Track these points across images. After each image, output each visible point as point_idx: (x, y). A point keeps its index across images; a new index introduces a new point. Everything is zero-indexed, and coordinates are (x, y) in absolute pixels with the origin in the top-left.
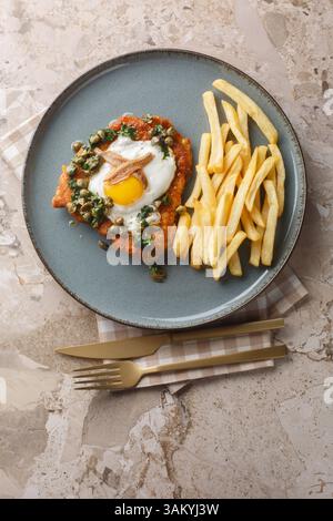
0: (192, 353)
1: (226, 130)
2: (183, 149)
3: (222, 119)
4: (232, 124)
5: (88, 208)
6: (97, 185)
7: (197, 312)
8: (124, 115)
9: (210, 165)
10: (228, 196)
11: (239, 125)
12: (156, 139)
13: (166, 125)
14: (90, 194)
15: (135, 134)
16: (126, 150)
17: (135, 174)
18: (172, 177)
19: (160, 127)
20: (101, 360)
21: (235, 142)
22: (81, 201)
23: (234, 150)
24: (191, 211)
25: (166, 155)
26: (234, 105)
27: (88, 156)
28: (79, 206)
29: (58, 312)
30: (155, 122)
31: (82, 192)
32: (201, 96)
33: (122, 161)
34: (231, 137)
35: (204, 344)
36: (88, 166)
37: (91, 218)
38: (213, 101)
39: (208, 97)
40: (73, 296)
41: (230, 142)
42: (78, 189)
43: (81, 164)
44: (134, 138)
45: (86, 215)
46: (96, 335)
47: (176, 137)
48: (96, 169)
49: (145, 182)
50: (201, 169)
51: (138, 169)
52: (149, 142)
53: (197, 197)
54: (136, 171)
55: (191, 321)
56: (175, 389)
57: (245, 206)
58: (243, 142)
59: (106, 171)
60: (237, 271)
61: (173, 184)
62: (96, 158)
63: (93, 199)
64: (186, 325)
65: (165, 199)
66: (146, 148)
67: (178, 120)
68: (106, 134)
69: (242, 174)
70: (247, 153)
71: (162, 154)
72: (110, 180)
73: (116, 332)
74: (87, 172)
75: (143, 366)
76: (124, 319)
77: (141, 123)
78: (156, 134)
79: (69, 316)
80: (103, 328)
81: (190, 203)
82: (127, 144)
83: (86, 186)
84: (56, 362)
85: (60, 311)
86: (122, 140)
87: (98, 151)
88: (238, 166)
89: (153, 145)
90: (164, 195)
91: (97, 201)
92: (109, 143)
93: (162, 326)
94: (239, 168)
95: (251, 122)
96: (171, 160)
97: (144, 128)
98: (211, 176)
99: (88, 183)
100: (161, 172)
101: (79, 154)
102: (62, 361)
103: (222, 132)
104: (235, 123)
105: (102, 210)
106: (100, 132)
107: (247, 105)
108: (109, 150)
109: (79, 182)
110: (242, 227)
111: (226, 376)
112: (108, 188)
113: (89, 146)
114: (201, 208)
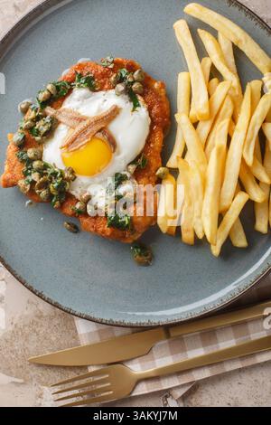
0: (196, 347)
1: (208, 65)
2: (157, 95)
3: (201, 52)
4: (214, 58)
5: (45, 185)
6: (53, 154)
7: (196, 299)
8: (80, 61)
9: (193, 112)
10: (219, 151)
11: (223, 57)
12: (121, 87)
13: (132, 68)
14: (46, 166)
15: (94, 84)
16: (84, 105)
17: (100, 135)
18: (147, 132)
19: (124, 72)
20: (84, 367)
21: (221, 78)
22: (35, 176)
23: (221, 90)
24: (174, 172)
25: (136, 105)
26: (214, 33)
27: (38, 119)
28: (33, 183)
29: (26, 313)
30: (118, 65)
31: (36, 164)
32: (172, 27)
33: (81, 119)
34: (214, 74)
35: (209, 336)
36: (38, 132)
37: (50, 196)
38: (187, 31)
39: (181, 28)
40: (40, 296)
41: (215, 80)
42: (30, 161)
43: (30, 129)
44: (93, 89)
45: (43, 193)
46: (75, 336)
47: (146, 82)
48: (50, 134)
49: (112, 143)
50: (182, 119)
51: (102, 128)
52: (112, 92)
53: (180, 154)
54: (100, 131)
55: (190, 312)
56: (179, 393)
57: (243, 160)
58: (231, 78)
59: (63, 134)
60: (241, 241)
61: (148, 142)
62: (47, 120)
63: (49, 171)
64: (184, 318)
65: (140, 161)
66: (109, 99)
67: (146, 59)
68: (58, 88)
69: (234, 119)
70: (238, 92)
71: (130, 105)
72: (68, 146)
73: (99, 331)
74: (38, 138)
75: (137, 368)
76: (106, 318)
77: (101, 69)
78: (121, 80)
79: (40, 317)
80: (83, 328)
81: (172, 163)
82: (85, 97)
83: (39, 157)
84: (32, 373)
85: (29, 312)
86: (79, 93)
87: (50, 111)
88: (228, 109)
89: (119, 94)
90: (139, 157)
91: (55, 174)
92: (64, 98)
93: (155, 321)
94: (230, 112)
95: (237, 52)
96: (143, 111)
97: (105, 75)
98: (195, 125)
99: (42, 152)
100: (132, 129)
101: (26, 117)
102: (37, 372)
103: (203, 69)
104: (218, 55)
105: (62, 185)
106: (49, 87)
107: (231, 32)
108: (63, 107)
109: (30, 153)
110: (241, 186)
111: (240, 370)
112: (67, 156)
113: (38, 106)
114: (187, 168)
